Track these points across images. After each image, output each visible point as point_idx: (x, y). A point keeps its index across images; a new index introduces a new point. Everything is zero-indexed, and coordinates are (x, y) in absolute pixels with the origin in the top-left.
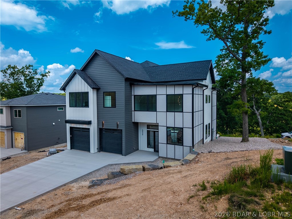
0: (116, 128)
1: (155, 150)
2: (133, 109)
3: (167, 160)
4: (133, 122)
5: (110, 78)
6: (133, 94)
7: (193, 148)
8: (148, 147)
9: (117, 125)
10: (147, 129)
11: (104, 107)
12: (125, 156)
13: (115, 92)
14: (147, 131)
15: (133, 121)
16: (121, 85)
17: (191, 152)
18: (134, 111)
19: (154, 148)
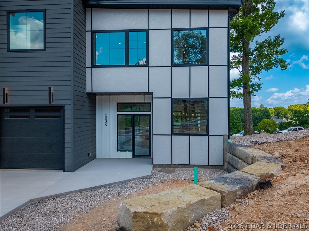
0: (46, 103)
1: (134, 155)
2: (89, 63)
3: (171, 169)
4: (88, 94)
6: (88, 28)
7: (229, 138)
8: (118, 150)
9: (50, 95)
10: (117, 111)
11: (9, 51)
12: (73, 170)
13: (45, 10)
14: (118, 115)
15: (89, 90)
17: (225, 145)
18: (92, 67)
19: (133, 150)
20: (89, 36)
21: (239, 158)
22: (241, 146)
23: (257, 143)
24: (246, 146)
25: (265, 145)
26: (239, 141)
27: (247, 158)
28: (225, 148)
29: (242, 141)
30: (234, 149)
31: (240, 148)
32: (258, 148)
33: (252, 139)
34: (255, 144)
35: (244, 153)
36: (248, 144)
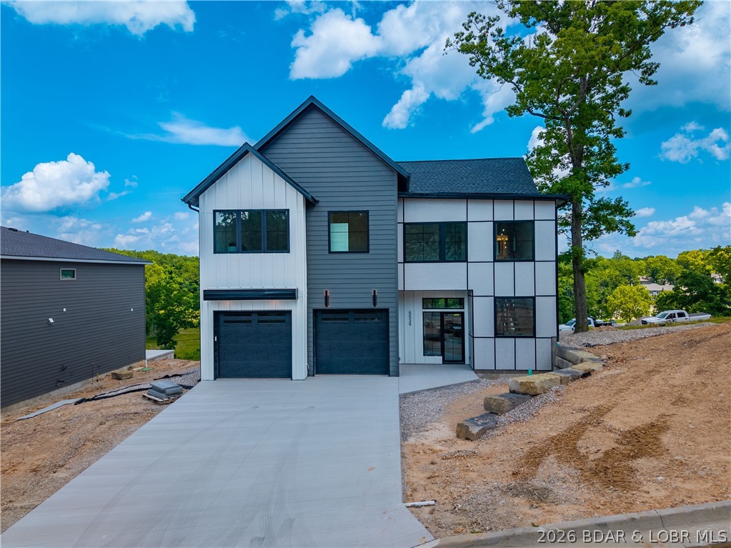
0: (371, 306)
1: (444, 360)
2: (401, 258)
3: (494, 375)
4: (400, 291)
5: (351, 174)
6: (400, 219)
7: (558, 341)
8: (424, 355)
9: (375, 298)
10: (423, 308)
11: (330, 252)
12: (398, 376)
13: (368, 211)
14: (423, 313)
15: (401, 288)
16: (388, 193)
17: (554, 349)
18: (404, 263)
19: (443, 354)
20: (400, 227)
21: (569, 361)
22: (571, 349)
23: (588, 345)
24: (576, 349)
25: (597, 348)
26: (568, 343)
27: (577, 360)
28: (554, 351)
29: (572, 343)
30: (564, 352)
31: (571, 351)
32: (589, 351)
33: (584, 341)
34: (586, 346)
35: (574, 356)
36: (579, 347)
